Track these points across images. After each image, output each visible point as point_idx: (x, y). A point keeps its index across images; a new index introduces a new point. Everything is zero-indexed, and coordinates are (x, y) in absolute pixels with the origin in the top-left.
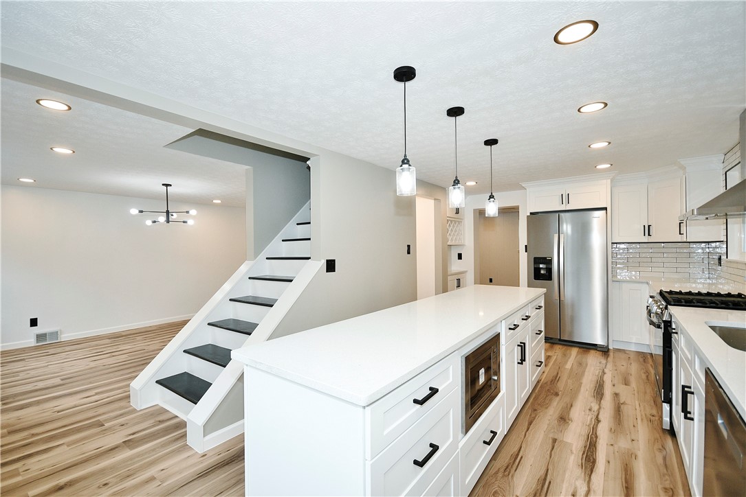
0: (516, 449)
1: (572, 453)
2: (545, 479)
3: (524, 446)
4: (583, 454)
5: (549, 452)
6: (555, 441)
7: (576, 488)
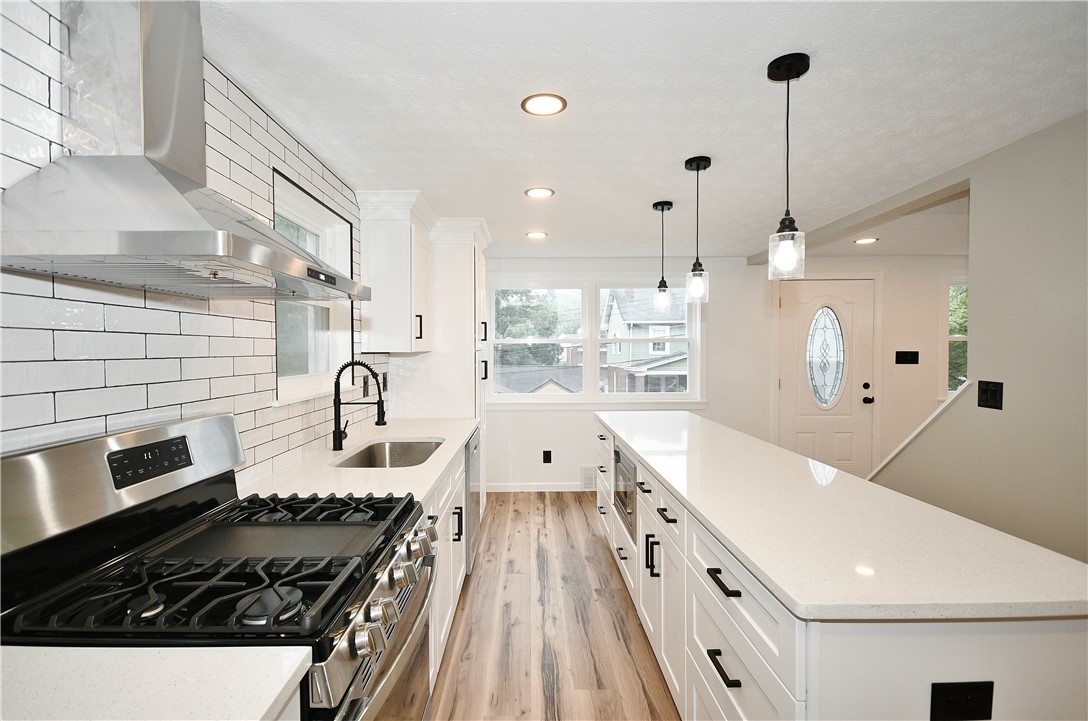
0: (632, 648)
1: (571, 670)
2: (584, 623)
3: (629, 657)
4: (558, 675)
5: (597, 658)
6: (600, 685)
7: (555, 626)
